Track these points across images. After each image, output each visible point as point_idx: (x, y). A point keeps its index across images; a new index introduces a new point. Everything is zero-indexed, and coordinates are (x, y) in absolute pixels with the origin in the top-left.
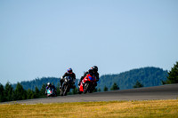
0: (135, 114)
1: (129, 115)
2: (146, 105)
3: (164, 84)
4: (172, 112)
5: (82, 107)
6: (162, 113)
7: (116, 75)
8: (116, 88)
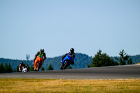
0: (64, 90)
1: (60, 90)
2: (73, 83)
3: (89, 67)
4: (94, 90)
5: (23, 83)
6: (85, 90)
7: (52, 59)
8: (51, 68)
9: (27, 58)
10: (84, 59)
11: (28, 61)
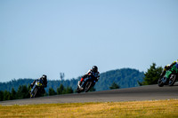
0: (111, 116)
1: (105, 116)
3: (141, 85)
4: (148, 113)
5: (58, 108)
9: (61, 77)
10: (134, 75)
11: (63, 81)
